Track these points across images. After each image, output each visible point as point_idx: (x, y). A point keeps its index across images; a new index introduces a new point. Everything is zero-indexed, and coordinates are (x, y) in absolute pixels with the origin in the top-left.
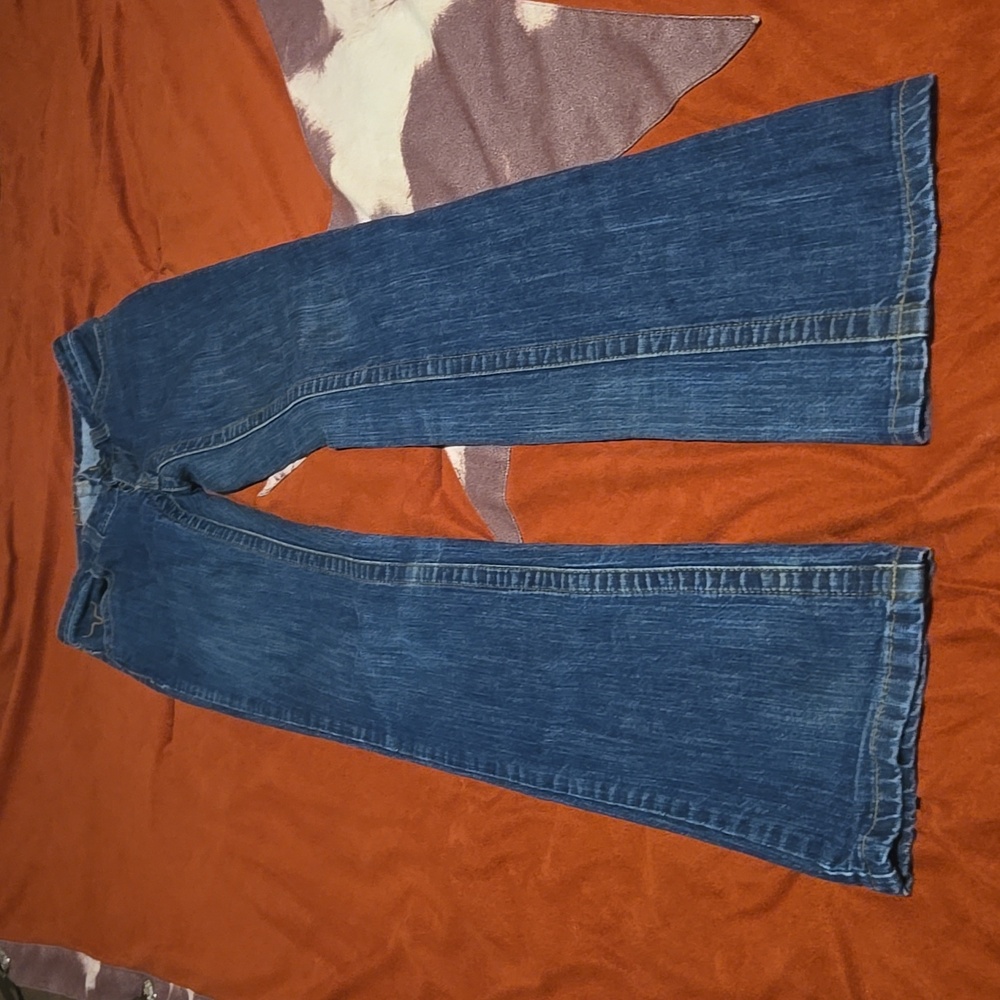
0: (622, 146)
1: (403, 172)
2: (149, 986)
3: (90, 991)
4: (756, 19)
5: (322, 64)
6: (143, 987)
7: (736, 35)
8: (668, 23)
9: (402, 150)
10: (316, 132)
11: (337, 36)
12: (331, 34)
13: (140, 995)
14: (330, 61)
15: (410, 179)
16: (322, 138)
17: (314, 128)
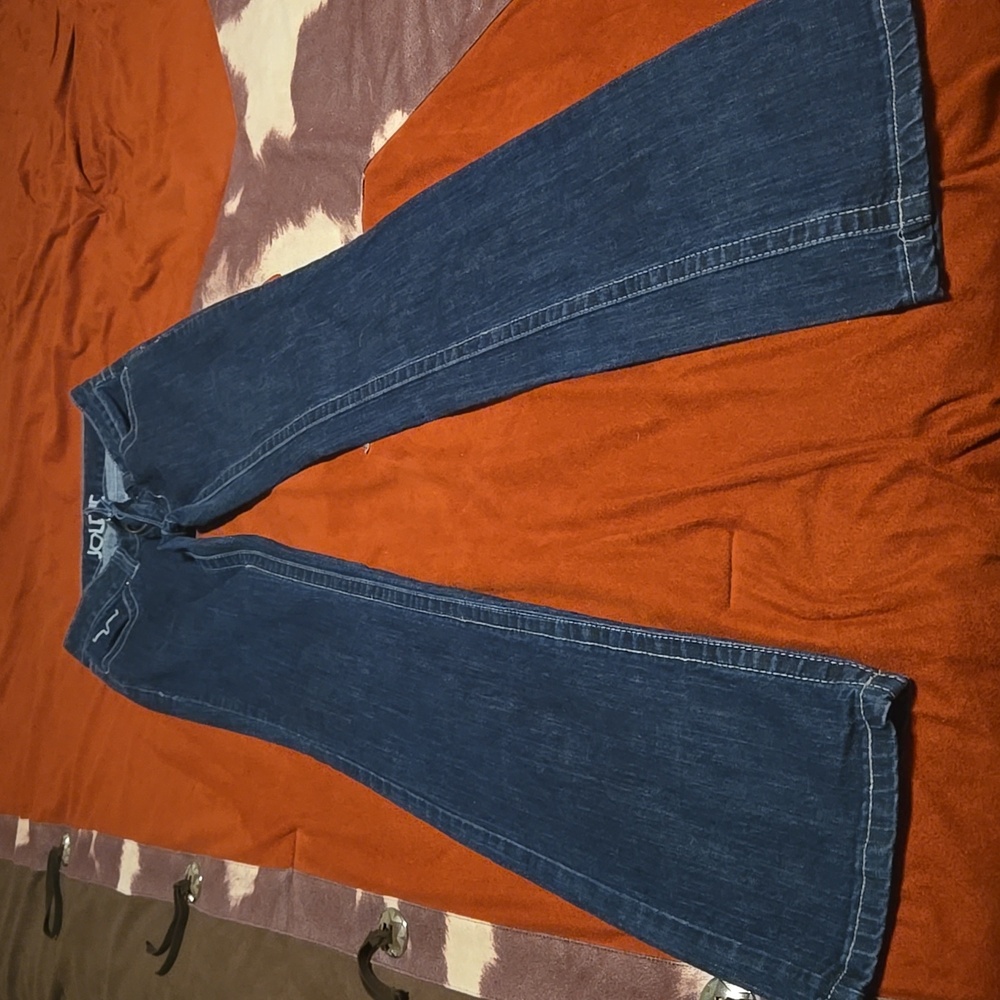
1: (291, 103)
3: (23, 848)
5: (239, 15)
6: (62, 839)
9: (292, 86)
10: (238, 77)
13: (58, 846)
14: (245, 13)
15: (295, 109)
16: (241, 80)
17: (236, 73)
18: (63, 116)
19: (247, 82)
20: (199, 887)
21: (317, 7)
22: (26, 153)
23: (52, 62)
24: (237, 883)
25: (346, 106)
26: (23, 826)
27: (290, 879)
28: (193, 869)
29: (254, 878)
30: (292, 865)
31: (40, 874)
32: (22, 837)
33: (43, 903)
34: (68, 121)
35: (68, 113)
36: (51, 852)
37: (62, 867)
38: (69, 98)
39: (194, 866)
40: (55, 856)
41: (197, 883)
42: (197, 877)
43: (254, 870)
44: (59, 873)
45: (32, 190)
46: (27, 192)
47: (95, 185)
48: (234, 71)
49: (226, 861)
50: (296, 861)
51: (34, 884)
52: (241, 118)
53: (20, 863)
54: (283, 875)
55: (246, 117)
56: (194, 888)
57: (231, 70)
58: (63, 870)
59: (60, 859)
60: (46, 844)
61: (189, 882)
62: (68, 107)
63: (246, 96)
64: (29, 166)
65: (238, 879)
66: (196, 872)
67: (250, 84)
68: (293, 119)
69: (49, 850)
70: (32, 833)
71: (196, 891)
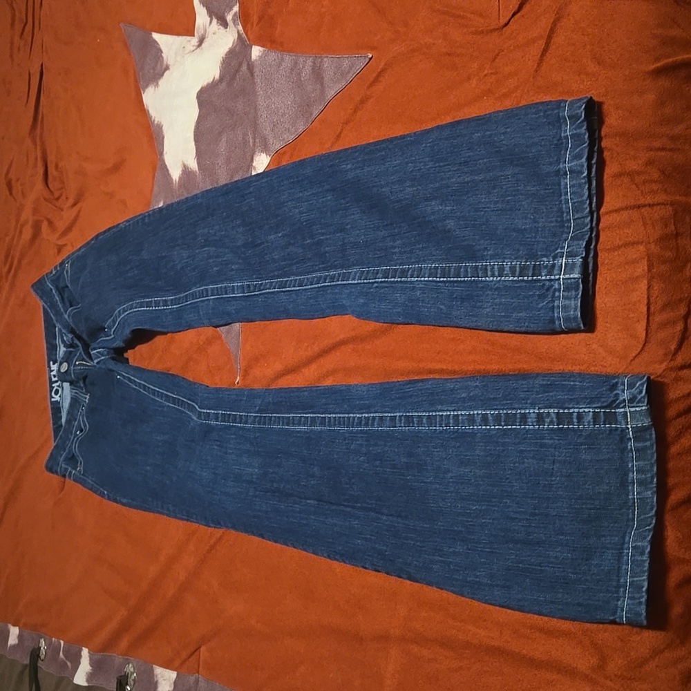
0: (303, 127)
1: (193, 143)
2: (43, 642)
3: (13, 646)
4: (370, 56)
5: (158, 83)
6: (39, 642)
7: (361, 63)
8: (325, 59)
9: (194, 132)
10: (157, 124)
11: (167, 68)
12: (164, 66)
13: (37, 647)
14: (162, 82)
15: (196, 148)
16: (160, 127)
17: (156, 122)
18: (35, 143)
19: (163, 128)
20: (134, 680)
21: (211, 80)
22: (10, 166)
23: (26, 105)
24: (164, 682)
25: (233, 148)
26: (14, 631)
27: (197, 681)
28: (130, 668)
29: (174, 680)
30: (198, 672)
31: (26, 665)
32: (13, 639)
33: (28, 685)
34: (38, 148)
35: (38, 143)
36: (32, 651)
37: (40, 661)
38: (38, 131)
39: (131, 665)
40: (35, 654)
41: (133, 677)
42: (132, 673)
43: (174, 675)
44: (37, 666)
45: (14, 192)
46: (11, 194)
47: (57, 195)
48: (154, 121)
49: (154, 666)
50: (201, 669)
51: (22, 672)
52: (162, 154)
53: (11, 657)
54: (192, 679)
55: (164, 152)
56: (131, 681)
57: (152, 120)
58: (40, 664)
59: (38, 656)
60: (30, 645)
61: (128, 677)
62: (38, 138)
63: (163, 138)
64: (12, 176)
65: (164, 680)
66: (132, 670)
67: (165, 129)
68: (194, 154)
69: (31, 650)
70: (20, 637)
71: (132, 683)
